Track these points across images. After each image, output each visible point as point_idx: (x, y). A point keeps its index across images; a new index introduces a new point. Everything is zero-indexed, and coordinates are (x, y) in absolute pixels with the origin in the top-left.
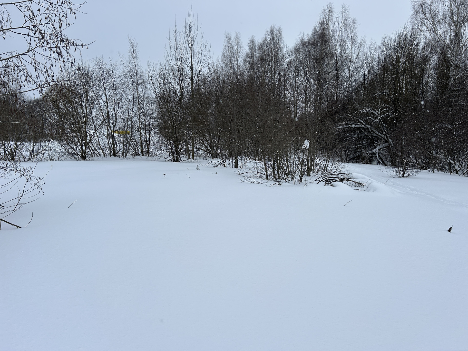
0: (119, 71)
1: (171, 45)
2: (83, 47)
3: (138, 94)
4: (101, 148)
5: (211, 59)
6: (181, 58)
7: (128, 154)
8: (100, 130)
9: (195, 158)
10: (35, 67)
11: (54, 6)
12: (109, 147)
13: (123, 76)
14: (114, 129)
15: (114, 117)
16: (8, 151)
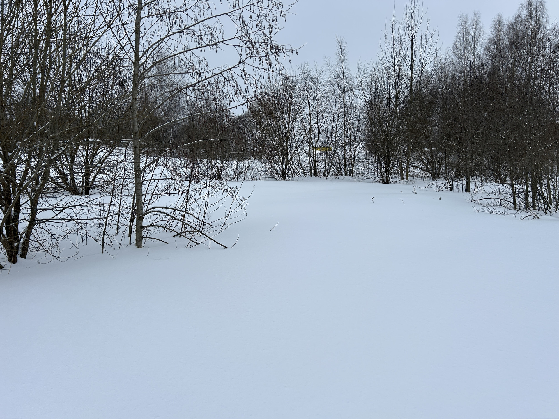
0: (324, 78)
1: (387, 40)
2: (292, 53)
3: (344, 103)
4: (302, 167)
5: (439, 52)
6: (398, 54)
7: (330, 174)
8: (301, 147)
9: (409, 178)
10: (245, 80)
11: (264, 10)
12: (310, 165)
13: (328, 83)
14: (316, 146)
15: (317, 132)
16: (215, 170)
